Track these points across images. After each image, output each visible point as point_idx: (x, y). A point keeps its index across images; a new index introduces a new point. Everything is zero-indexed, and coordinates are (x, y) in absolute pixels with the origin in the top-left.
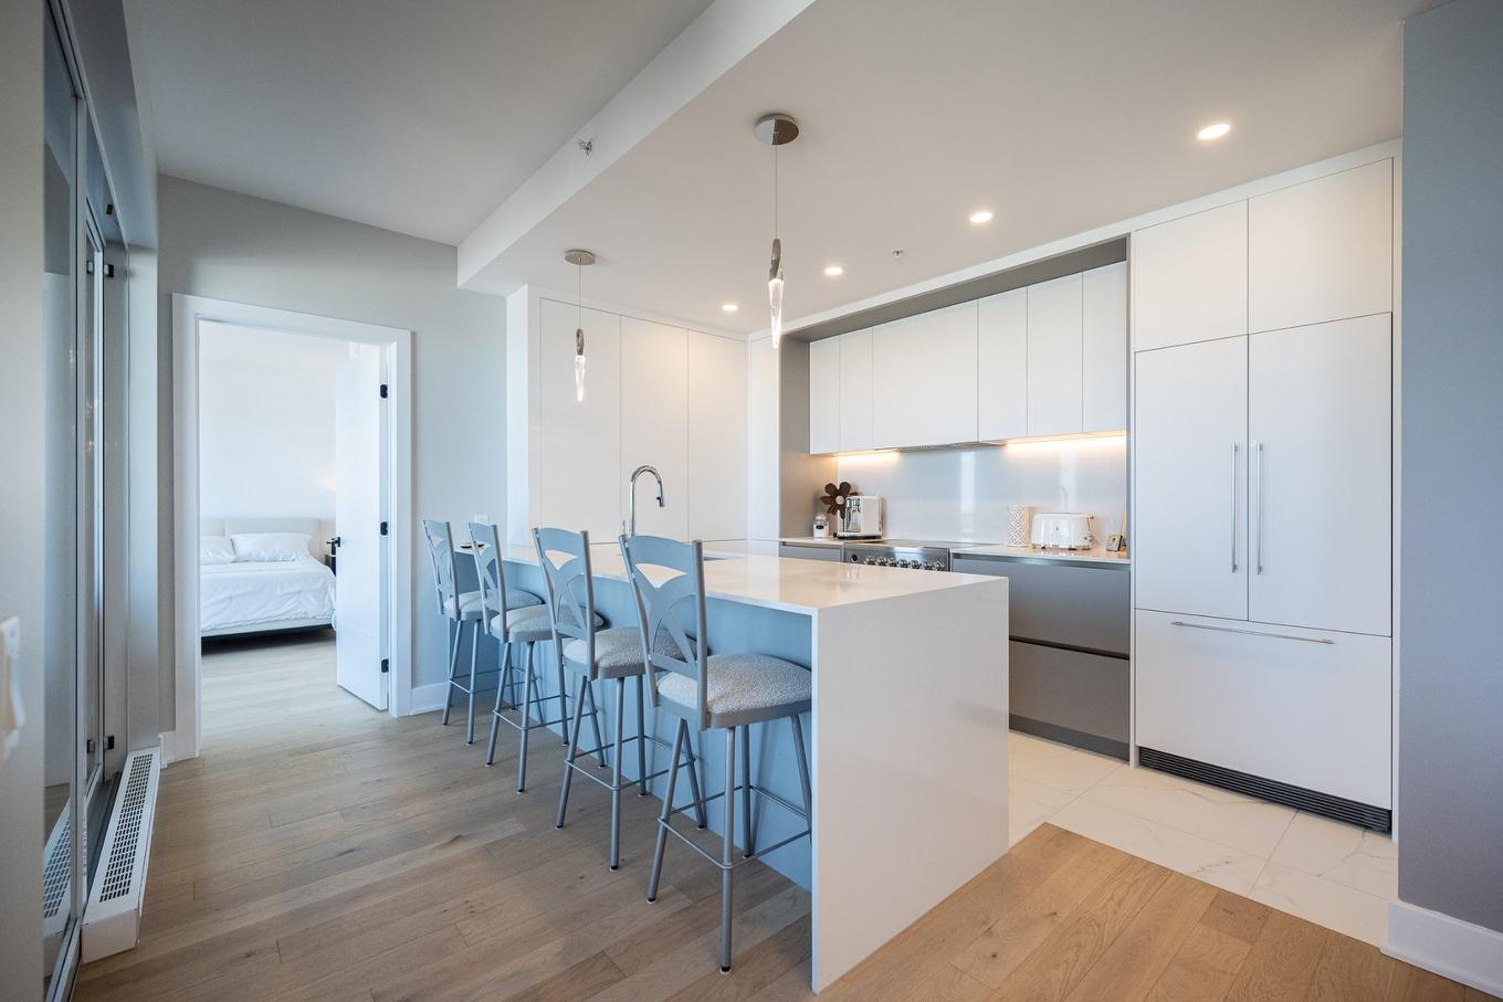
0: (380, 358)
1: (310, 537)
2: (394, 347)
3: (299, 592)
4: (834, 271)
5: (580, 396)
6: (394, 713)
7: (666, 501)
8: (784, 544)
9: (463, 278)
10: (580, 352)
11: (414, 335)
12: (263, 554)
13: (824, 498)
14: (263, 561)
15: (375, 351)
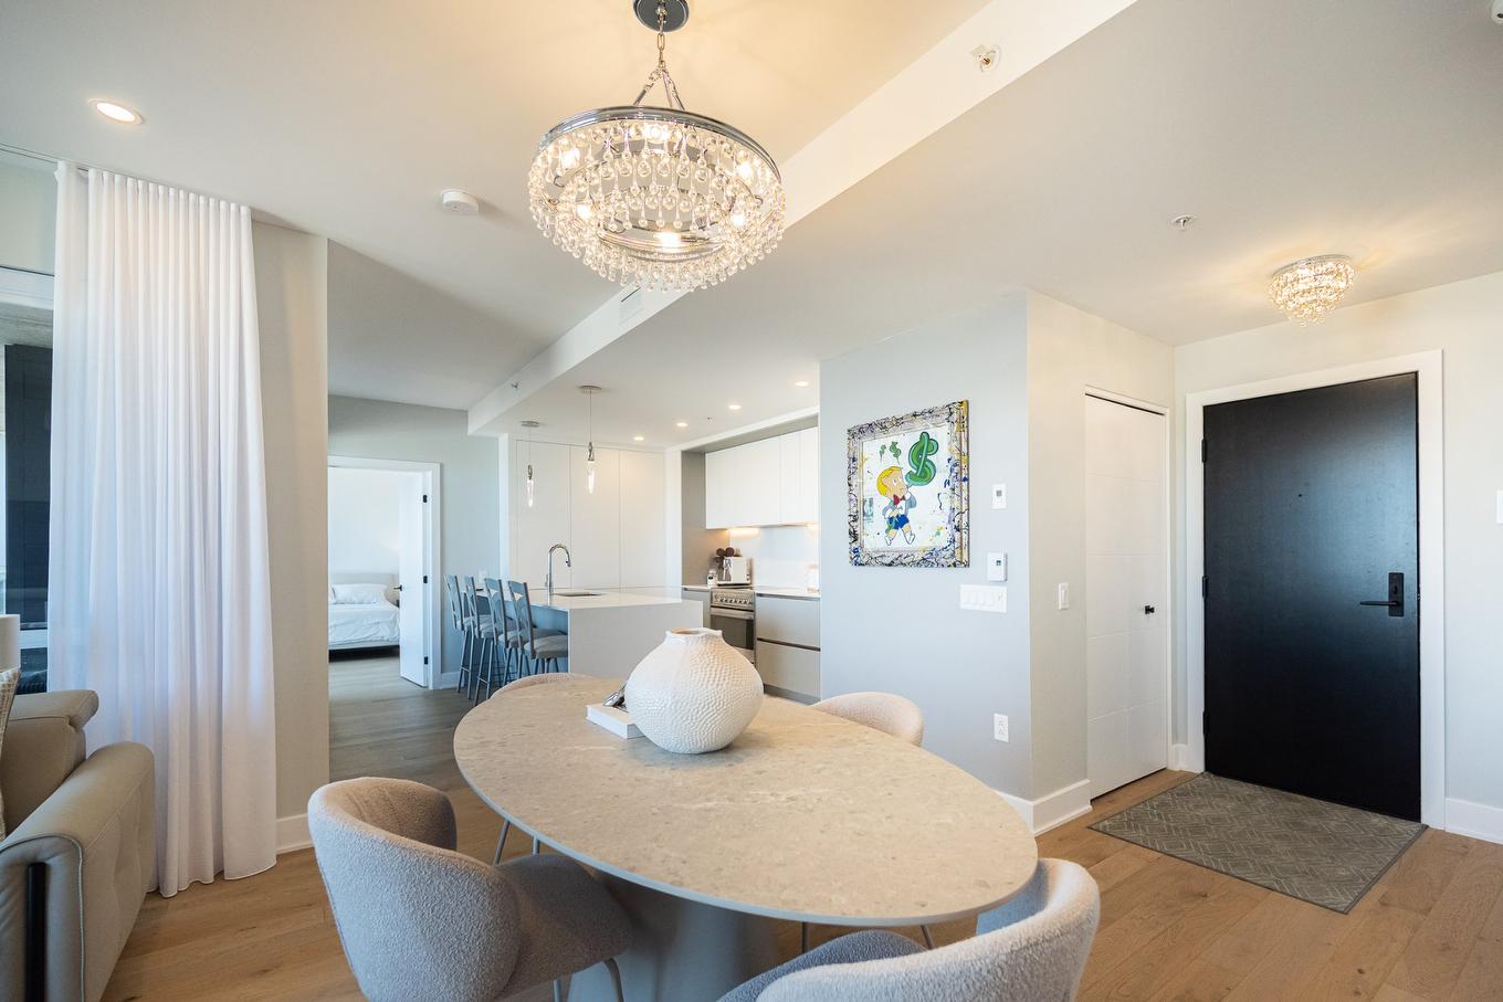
0: (423, 479)
1: (385, 587)
2: (430, 473)
3: (378, 623)
4: (682, 425)
5: (531, 503)
6: (431, 688)
7: (572, 563)
8: (686, 589)
9: (471, 431)
10: (530, 478)
11: (442, 466)
12: (354, 599)
13: (716, 559)
14: (354, 603)
15: (419, 475)
